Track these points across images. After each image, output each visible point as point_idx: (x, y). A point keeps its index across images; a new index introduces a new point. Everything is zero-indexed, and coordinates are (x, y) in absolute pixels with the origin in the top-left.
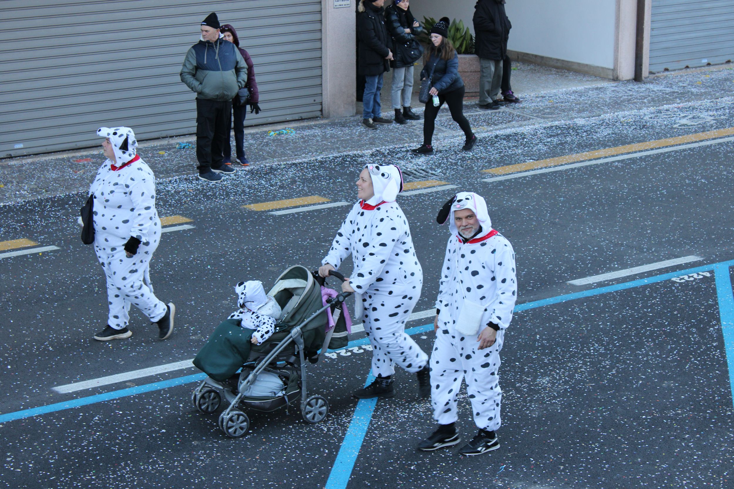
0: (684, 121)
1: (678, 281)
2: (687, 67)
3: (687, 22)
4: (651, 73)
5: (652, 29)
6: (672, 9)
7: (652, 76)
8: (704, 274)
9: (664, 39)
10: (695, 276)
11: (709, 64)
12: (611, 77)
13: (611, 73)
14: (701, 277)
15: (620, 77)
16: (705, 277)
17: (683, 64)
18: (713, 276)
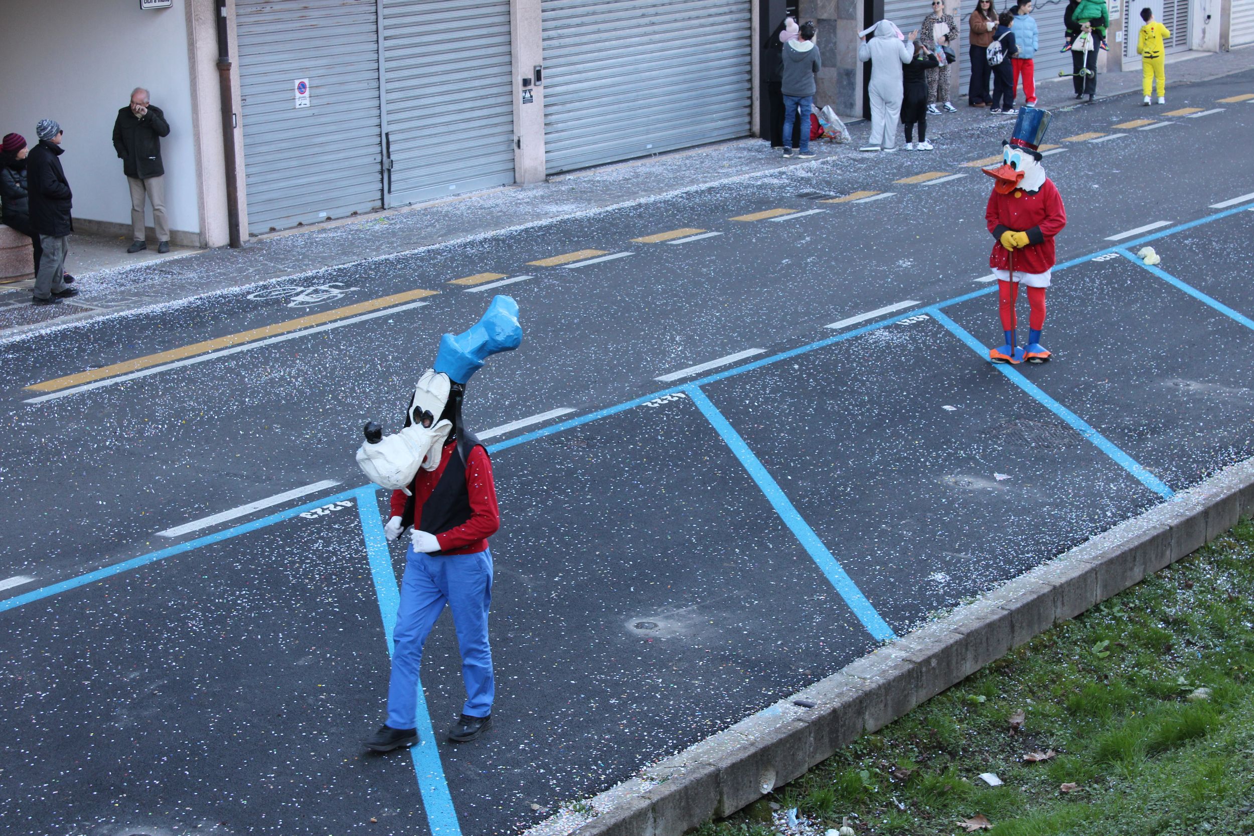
0: (301, 298)
1: (309, 517)
2: (300, 224)
3: (294, 163)
4: (252, 235)
5: (248, 176)
6: (273, 147)
7: (254, 240)
8: (344, 503)
9: (265, 188)
10: (332, 507)
11: (329, 219)
12: (198, 244)
13: (196, 239)
14: (339, 508)
15: (211, 244)
16: (346, 508)
17: (294, 221)
18: (355, 506)
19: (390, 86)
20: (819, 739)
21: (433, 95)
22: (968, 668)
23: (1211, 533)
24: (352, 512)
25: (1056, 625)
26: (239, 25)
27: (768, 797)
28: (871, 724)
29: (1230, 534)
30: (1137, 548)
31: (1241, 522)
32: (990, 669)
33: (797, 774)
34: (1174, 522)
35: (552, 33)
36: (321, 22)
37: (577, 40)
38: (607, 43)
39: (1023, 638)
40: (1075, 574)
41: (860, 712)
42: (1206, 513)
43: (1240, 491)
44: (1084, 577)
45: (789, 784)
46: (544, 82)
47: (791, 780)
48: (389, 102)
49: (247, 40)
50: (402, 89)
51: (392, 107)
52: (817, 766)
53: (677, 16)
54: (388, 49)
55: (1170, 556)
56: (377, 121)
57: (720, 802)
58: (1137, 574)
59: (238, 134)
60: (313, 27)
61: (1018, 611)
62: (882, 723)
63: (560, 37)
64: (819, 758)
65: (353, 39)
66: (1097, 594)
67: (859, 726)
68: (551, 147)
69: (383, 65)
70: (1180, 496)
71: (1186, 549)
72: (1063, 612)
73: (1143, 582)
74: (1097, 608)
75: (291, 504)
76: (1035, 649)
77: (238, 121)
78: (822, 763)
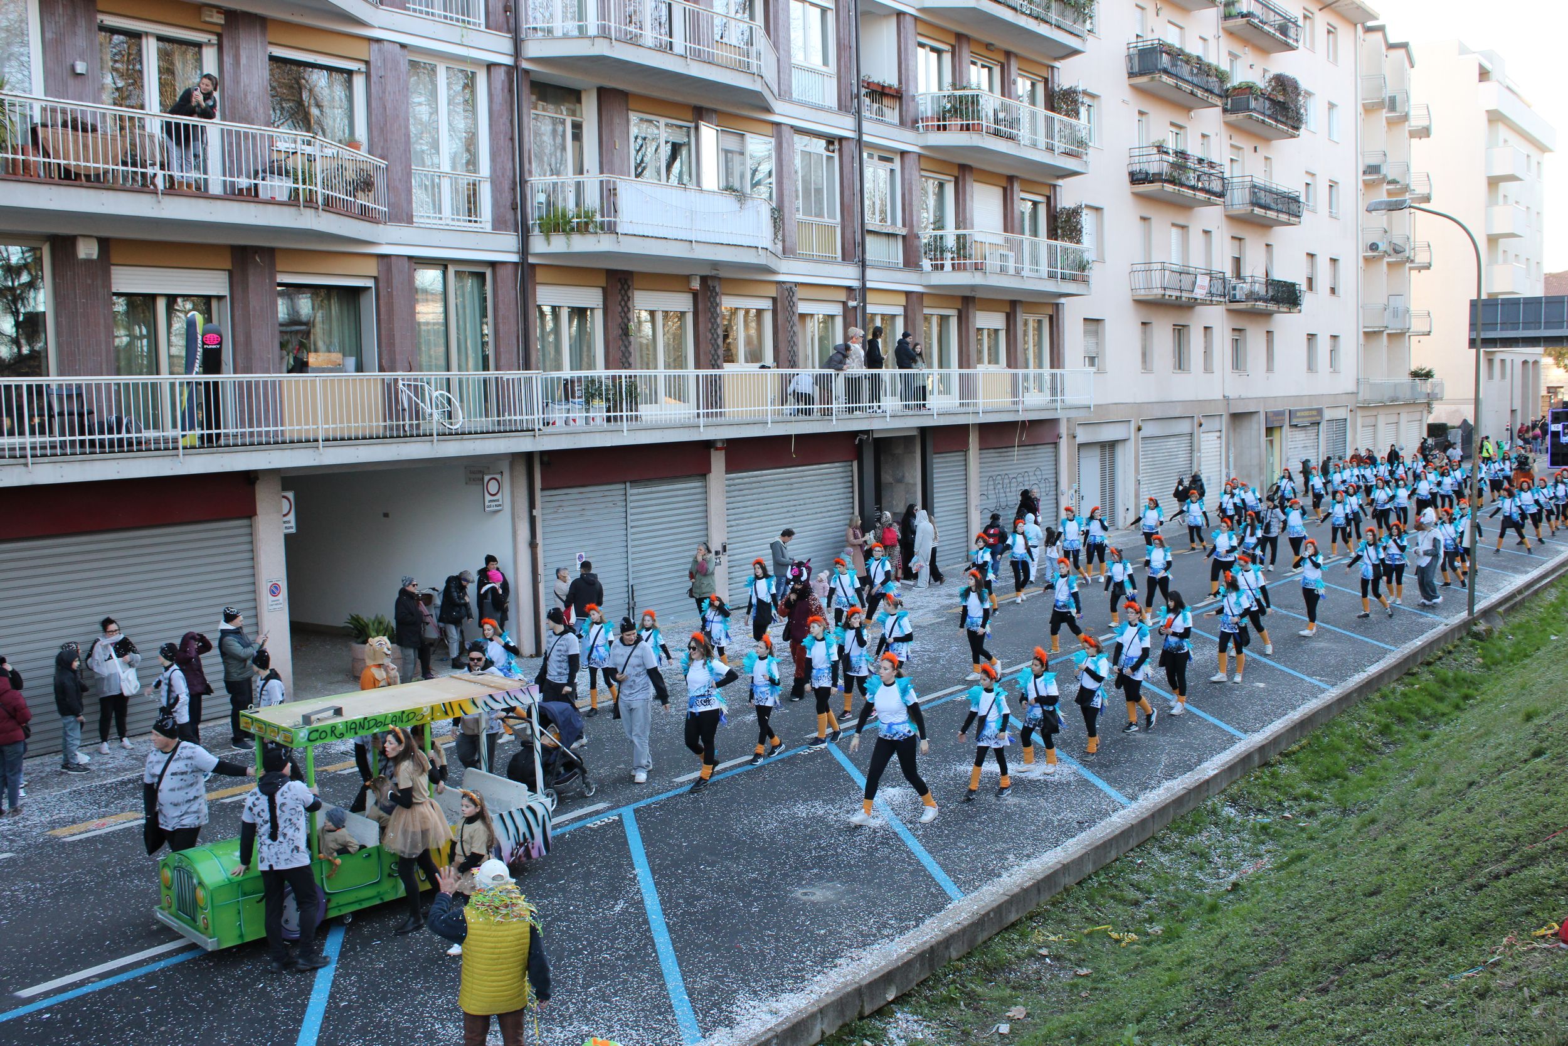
1: (591, 826)
8: (613, 818)
10: (606, 820)
14: (611, 821)
16: (615, 820)
18: (621, 821)
19: (635, 556)
20: (922, 965)
21: (660, 561)
22: (1013, 917)
23: (1156, 828)
24: (620, 823)
25: (1066, 889)
26: (544, 520)
27: (893, 1002)
28: (954, 955)
29: (1168, 828)
30: (1112, 839)
31: (1174, 821)
32: (1026, 917)
33: (909, 988)
34: (1134, 822)
35: (733, 523)
36: (593, 518)
37: (748, 527)
38: (766, 529)
39: (1046, 897)
40: (1076, 856)
41: (947, 948)
42: (1153, 816)
43: (1174, 801)
44: (1081, 858)
45: (905, 994)
46: (728, 552)
47: (906, 991)
48: (633, 566)
49: (548, 530)
50: (641, 558)
51: (635, 569)
52: (921, 983)
53: (809, 512)
54: (633, 534)
55: (1133, 843)
56: (625, 578)
57: (862, 1006)
58: (1113, 855)
59: (541, 587)
60: (588, 521)
61: (1043, 880)
62: (961, 954)
63: (738, 525)
64: (923, 977)
65: (613, 528)
66: (1089, 868)
67: (947, 956)
68: (732, 592)
69: (630, 543)
70: (1134, 805)
71: (1142, 840)
72: (1069, 880)
73: (1117, 860)
74: (1090, 878)
75: (580, 818)
76: (1053, 904)
77: (541, 578)
78: (925, 980)
